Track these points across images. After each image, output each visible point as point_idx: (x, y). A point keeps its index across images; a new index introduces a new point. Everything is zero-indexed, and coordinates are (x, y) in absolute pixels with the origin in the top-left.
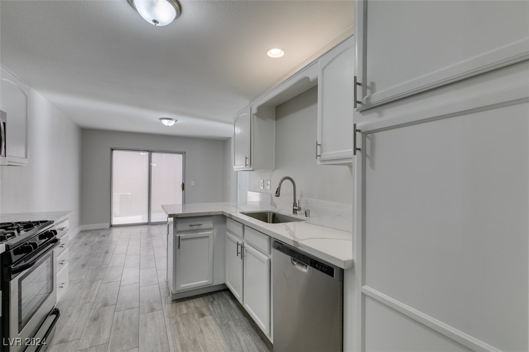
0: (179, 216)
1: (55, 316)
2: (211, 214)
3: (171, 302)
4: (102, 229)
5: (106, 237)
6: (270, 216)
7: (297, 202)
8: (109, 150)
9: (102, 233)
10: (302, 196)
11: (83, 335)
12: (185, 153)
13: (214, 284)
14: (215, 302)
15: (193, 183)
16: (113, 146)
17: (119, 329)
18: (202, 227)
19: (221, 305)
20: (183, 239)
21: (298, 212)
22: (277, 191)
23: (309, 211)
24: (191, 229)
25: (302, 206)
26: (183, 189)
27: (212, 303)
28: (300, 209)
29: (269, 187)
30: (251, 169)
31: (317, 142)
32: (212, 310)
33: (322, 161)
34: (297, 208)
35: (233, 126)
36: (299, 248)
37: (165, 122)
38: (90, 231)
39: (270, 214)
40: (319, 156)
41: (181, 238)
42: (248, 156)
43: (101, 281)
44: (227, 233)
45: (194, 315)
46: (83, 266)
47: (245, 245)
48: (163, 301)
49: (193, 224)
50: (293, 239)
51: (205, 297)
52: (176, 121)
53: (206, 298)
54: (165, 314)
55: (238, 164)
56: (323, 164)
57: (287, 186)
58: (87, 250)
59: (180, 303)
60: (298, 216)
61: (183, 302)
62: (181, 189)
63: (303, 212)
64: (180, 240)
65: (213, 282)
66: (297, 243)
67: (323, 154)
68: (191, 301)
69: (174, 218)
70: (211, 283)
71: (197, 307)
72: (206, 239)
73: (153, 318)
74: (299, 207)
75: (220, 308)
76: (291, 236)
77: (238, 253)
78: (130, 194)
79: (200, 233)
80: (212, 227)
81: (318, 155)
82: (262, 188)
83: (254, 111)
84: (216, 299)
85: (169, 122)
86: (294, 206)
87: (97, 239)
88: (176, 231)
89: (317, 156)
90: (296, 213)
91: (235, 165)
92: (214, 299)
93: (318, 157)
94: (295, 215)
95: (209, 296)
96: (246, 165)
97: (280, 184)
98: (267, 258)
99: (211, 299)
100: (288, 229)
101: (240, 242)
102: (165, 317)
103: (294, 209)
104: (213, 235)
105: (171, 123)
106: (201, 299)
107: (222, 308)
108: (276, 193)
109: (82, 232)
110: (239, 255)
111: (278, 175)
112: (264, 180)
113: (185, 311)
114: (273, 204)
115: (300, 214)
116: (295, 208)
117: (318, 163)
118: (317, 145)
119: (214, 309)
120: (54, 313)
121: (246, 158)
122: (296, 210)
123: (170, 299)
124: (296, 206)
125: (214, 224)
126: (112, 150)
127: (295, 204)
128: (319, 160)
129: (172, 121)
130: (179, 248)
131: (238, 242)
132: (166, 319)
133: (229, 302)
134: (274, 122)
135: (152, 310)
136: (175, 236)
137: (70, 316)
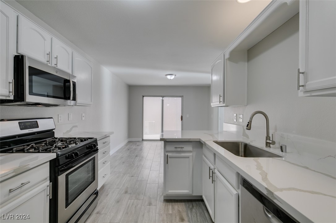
0: (167, 140)
1: (95, 195)
2: (190, 140)
3: (163, 201)
4: (138, 141)
5: (139, 146)
6: (242, 146)
7: (271, 136)
8: (142, 97)
9: (138, 143)
10: (276, 130)
11: (109, 212)
12: (183, 96)
13: (194, 195)
14: (194, 210)
15: (188, 116)
16: (144, 95)
17: (128, 213)
18: (184, 149)
19: (198, 214)
20: (170, 157)
21: (271, 145)
22: (248, 125)
23: (286, 146)
24: (176, 150)
25: (276, 139)
26: (182, 120)
27: (191, 209)
28: (274, 143)
29: (241, 120)
30: (224, 105)
31: (299, 70)
32: (190, 217)
33: (306, 92)
34: (271, 142)
35: (210, 75)
36: (275, 201)
37: (169, 77)
38: (133, 142)
39: (242, 144)
40: (303, 86)
41: (168, 156)
42: (222, 95)
43: (128, 174)
44: (203, 156)
45: (176, 217)
46: (124, 162)
47: (216, 171)
48: (158, 199)
49: (177, 146)
50: (266, 187)
51: (186, 203)
52: (175, 75)
53: (188, 204)
54: (157, 210)
55: (215, 102)
56: (309, 95)
57: (259, 121)
58: (128, 153)
59: (168, 203)
60: (272, 150)
61: (170, 203)
62: (181, 120)
63: (277, 145)
64: (168, 158)
65: (193, 193)
66: (273, 193)
67: (308, 83)
68: (176, 203)
69: (164, 141)
70: (191, 193)
71: (179, 211)
72: (187, 159)
73: (149, 211)
74: (272, 141)
75: (197, 217)
76: (263, 179)
77: (210, 177)
78: (154, 122)
79: (182, 154)
80: (192, 151)
81: (301, 84)
82: (235, 120)
83: (227, 56)
84: (195, 208)
85: (171, 77)
86: (267, 140)
87: (134, 147)
88: (166, 151)
89: (299, 86)
90: (270, 147)
91: (212, 102)
92: (193, 206)
93: (301, 88)
94: (268, 148)
95: (189, 203)
96: (220, 102)
97: (251, 118)
98: (235, 192)
99: (191, 206)
100: (259, 167)
101: (212, 167)
102: (157, 213)
103: (266, 142)
104: (193, 156)
105: (172, 77)
106: (183, 203)
107: (198, 217)
108: (247, 126)
109: (129, 142)
110: (211, 178)
111: (250, 110)
112: (237, 115)
113: (170, 212)
114: (245, 135)
115: (275, 148)
116: (268, 141)
117: (301, 94)
118: (299, 73)
119: (191, 216)
120: (95, 194)
121: (220, 96)
122: (269, 143)
123: (162, 198)
124: (270, 140)
125: (193, 148)
126: (143, 96)
127: (268, 137)
128: (301, 91)
129: (173, 76)
130: (167, 163)
131: (210, 167)
132: (157, 215)
133: (204, 213)
134: (246, 63)
135: (150, 204)
136: (165, 154)
137: (107, 195)
